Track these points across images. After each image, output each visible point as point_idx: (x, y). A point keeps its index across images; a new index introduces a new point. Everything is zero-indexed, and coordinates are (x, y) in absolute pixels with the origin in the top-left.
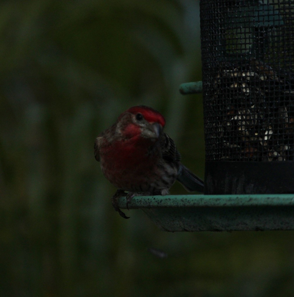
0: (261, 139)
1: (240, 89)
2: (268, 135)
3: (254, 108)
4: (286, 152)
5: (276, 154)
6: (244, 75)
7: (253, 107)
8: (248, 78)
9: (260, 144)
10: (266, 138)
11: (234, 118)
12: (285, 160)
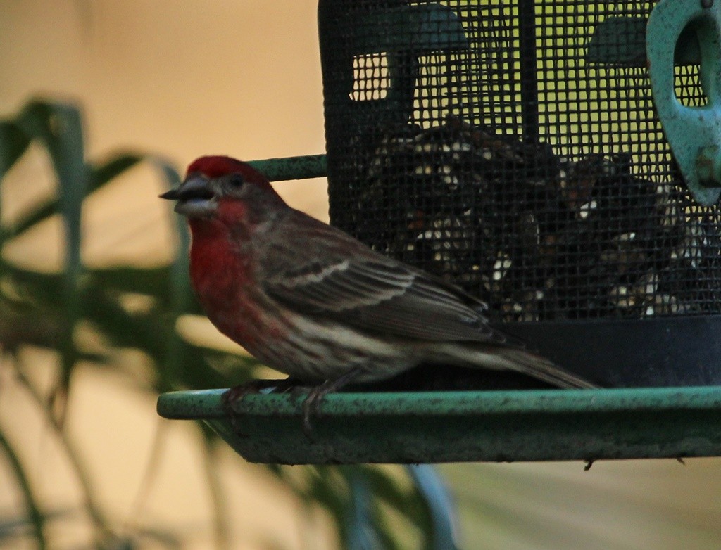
0: (485, 278)
1: (438, 177)
2: (502, 270)
3: (470, 216)
4: (540, 303)
5: (518, 308)
6: (446, 149)
7: (468, 213)
8: (456, 156)
9: (485, 289)
10: (497, 276)
11: (424, 236)
12: (537, 319)
